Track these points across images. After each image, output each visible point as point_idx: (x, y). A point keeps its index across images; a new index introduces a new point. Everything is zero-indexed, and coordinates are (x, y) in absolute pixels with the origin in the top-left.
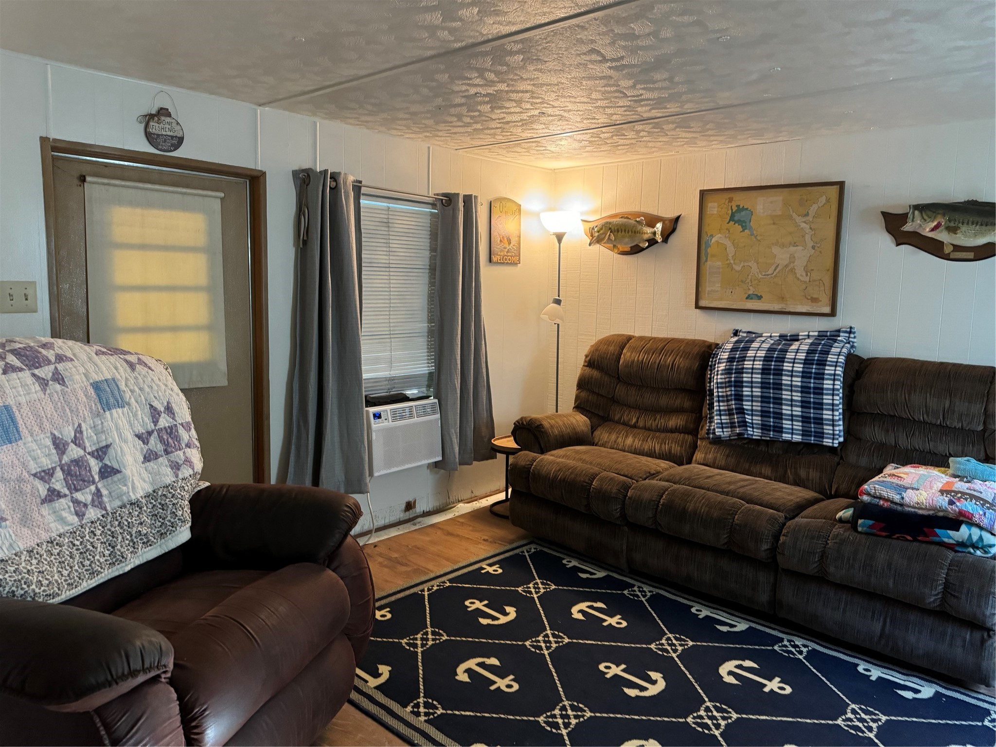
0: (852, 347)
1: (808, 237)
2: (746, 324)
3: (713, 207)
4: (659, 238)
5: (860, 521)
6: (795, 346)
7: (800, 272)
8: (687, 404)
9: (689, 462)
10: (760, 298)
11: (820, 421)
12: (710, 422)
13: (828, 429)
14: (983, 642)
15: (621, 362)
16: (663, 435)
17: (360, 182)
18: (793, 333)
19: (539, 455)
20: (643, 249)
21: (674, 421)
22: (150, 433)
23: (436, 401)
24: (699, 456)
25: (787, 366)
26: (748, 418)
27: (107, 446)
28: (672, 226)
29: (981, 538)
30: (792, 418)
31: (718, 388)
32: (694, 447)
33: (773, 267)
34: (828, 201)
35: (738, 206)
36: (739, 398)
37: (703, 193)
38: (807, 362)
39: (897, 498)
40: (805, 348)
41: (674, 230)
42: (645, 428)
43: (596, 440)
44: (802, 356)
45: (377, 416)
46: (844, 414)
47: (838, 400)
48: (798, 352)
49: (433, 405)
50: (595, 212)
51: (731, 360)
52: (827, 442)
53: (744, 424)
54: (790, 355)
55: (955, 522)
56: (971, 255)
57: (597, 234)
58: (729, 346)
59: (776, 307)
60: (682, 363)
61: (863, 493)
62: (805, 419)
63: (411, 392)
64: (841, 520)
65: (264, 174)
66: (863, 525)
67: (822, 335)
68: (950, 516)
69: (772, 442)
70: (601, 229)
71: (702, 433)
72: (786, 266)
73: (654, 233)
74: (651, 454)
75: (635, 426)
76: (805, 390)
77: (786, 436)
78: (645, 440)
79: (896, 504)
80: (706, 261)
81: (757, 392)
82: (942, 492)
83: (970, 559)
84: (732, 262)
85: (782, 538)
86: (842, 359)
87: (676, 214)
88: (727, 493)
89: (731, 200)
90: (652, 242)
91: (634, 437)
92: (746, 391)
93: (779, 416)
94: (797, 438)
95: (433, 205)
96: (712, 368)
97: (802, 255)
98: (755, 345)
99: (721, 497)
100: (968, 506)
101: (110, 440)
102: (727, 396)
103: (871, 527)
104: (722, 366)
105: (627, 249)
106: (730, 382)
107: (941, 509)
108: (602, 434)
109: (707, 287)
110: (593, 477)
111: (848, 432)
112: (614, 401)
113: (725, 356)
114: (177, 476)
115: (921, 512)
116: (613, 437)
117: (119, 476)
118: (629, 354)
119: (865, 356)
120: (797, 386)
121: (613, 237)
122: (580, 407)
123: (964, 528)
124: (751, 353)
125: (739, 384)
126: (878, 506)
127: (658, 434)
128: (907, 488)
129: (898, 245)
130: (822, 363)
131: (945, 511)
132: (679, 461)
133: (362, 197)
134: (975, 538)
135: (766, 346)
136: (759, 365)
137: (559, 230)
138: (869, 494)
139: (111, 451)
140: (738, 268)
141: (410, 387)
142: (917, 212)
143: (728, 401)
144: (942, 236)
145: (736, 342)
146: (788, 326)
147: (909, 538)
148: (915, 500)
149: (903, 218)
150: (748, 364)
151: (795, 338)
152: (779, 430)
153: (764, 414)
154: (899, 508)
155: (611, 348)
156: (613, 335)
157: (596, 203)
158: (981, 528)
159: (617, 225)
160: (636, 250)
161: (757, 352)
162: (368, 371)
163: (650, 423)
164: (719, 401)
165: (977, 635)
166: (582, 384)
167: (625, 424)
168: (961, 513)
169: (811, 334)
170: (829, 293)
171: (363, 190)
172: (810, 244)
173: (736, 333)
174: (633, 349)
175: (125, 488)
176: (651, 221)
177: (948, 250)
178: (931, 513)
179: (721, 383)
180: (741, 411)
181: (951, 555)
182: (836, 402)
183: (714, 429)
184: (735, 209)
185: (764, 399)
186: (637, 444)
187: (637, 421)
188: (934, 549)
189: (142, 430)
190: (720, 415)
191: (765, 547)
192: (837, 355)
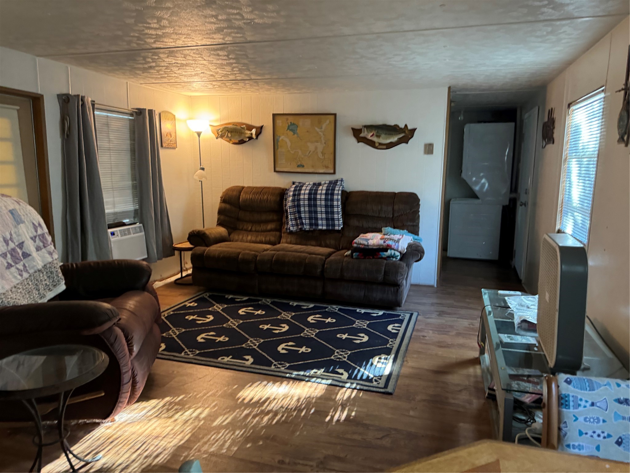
0: (343, 187)
1: (322, 138)
2: (298, 179)
3: (279, 122)
4: (254, 136)
5: (354, 254)
6: (320, 188)
7: (320, 155)
8: (275, 217)
9: (279, 243)
10: (303, 166)
11: (333, 219)
12: (287, 225)
13: (336, 222)
14: (397, 290)
15: (241, 199)
16: (265, 233)
17: (94, 101)
18: (319, 182)
19: (206, 248)
20: (245, 142)
21: (270, 226)
22: (35, 237)
23: (141, 225)
24: (283, 240)
25: (318, 197)
26: (304, 221)
27: (23, 243)
28: (260, 130)
29: (394, 254)
30: (322, 219)
31: (290, 208)
32: (280, 237)
33: (308, 152)
34: (330, 122)
35: (291, 123)
36: (299, 212)
37: (274, 115)
38: (326, 194)
39: (366, 243)
40: (325, 188)
41: (260, 133)
42: (256, 231)
43: (232, 239)
44: (324, 192)
45: (113, 234)
46: (342, 215)
47: (340, 209)
48: (322, 190)
49: (140, 227)
50: (217, 121)
51: (294, 195)
52: (337, 228)
53: (302, 224)
54: (319, 192)
55: (386, 249)
56: (385, 147)
57: (220, 133)
58: (293, 189)
59: (311, 170)
60: (272, 198)
61: (354, 244)
62: (327, 219)
63: (126, 221)
64: (346, 256)
65: (42, 96)
66: (355, 255)
67: (330, 183)
68: (384, 247)
69: (314, 230)
70: (223, 130)
71: (284, 230)
72: (314, 152)
73: (252, 134)
74: (261, 242)
75: (251, 231)
76: (326, 206)
77: (320, 227)
78: (257, 237)
79: (366, 246)
80: (278, 149)
81: (307, 209)
82: (381, 239)
83: (392, 262)
84: (290, 149)
85: (325, 266)
86: (340, 192)
87: (262, 125)
88: (301, 252)
89: (287, 119)
90: (250, 138)
91: (252, 236)
92: (302, 209)
93: (316, 219)
94: (324, 228)
95: (131, 115)
96: (286, 200)
97: (320, 147)
98: (304, 188)
99: (299, 254)
100: (390, 243)
101: (23, 240)
102: (294, 212)
103: (358, 255)
104: (291, 198)
105: (237, 141)
106: (295, 205)
107: (381, 245)
108: (234, 236)
109: (279, 162)
110: (239, 253)
111: (344, 223)
112: (238, 219)
113: (291, 193)
114: (53, 258)
115: (375, 247)
116: (241, 237)
117: (30, 257)
118: (244, 196)
119: (348, 191)
120: (323, 205)
121: (229, 135)
122: (220, 223)
123: (389, 251)
124: (302, 192)
125: (299, 206)
126: (359, 248)
127: (263, 233)
128: (369, 240)
129: (358, 142)
130: (332, 194)
131: (383, 245)
132: (273, 244)
133: (95, 110)
134: (393, 254)
135: (309, 188)
136: (306, 197)
137: (199, 130)
138: (356, 243)
139: (25, 245)
140: (292, 152)
141: (125, 219)
142: (365, 129)
143: (294, 214)
144: (375, 139)
145: (295, 187)
146: (316, 179)
147: (371, 257)
148: (372, 243)
149: (360, 131)
150: (302, 197)
151: (320, 184)
152: (317, 225)
153: (310, 218)
154: (367, 247)
155: (235, 193)
156: (234, 187)
157: (217, 116)
158: (395, 250)
159: (231, 129)
160: (241, 142)
161: (305, 191)
162: (108, 209)
163: (258, 228)
164: (291, 215)
165: (395, 288)
166: (221, 212)
167: (246, 230)
168: (388, 245)
169: (326, 182)
170: (332, 163)
171: (96, 106)
172: (323, 142)
173: (294, 183)
174: (246, 193)
175: (34, 263)
176: (250, 128)
177: (377, 145)
178: (378, 247)
179: (291, 206)
180: (300, 218)
181: (385, 261)
182: (339, 211)
183: (289, 228)
184: (289, 124)
185: (310, 212)
186: (254, 239)
187: (252, 228)
188: (380, 260)
189: (32, 236)
190: (292, 221)
191: (319, 270)
192: (338, 190)
